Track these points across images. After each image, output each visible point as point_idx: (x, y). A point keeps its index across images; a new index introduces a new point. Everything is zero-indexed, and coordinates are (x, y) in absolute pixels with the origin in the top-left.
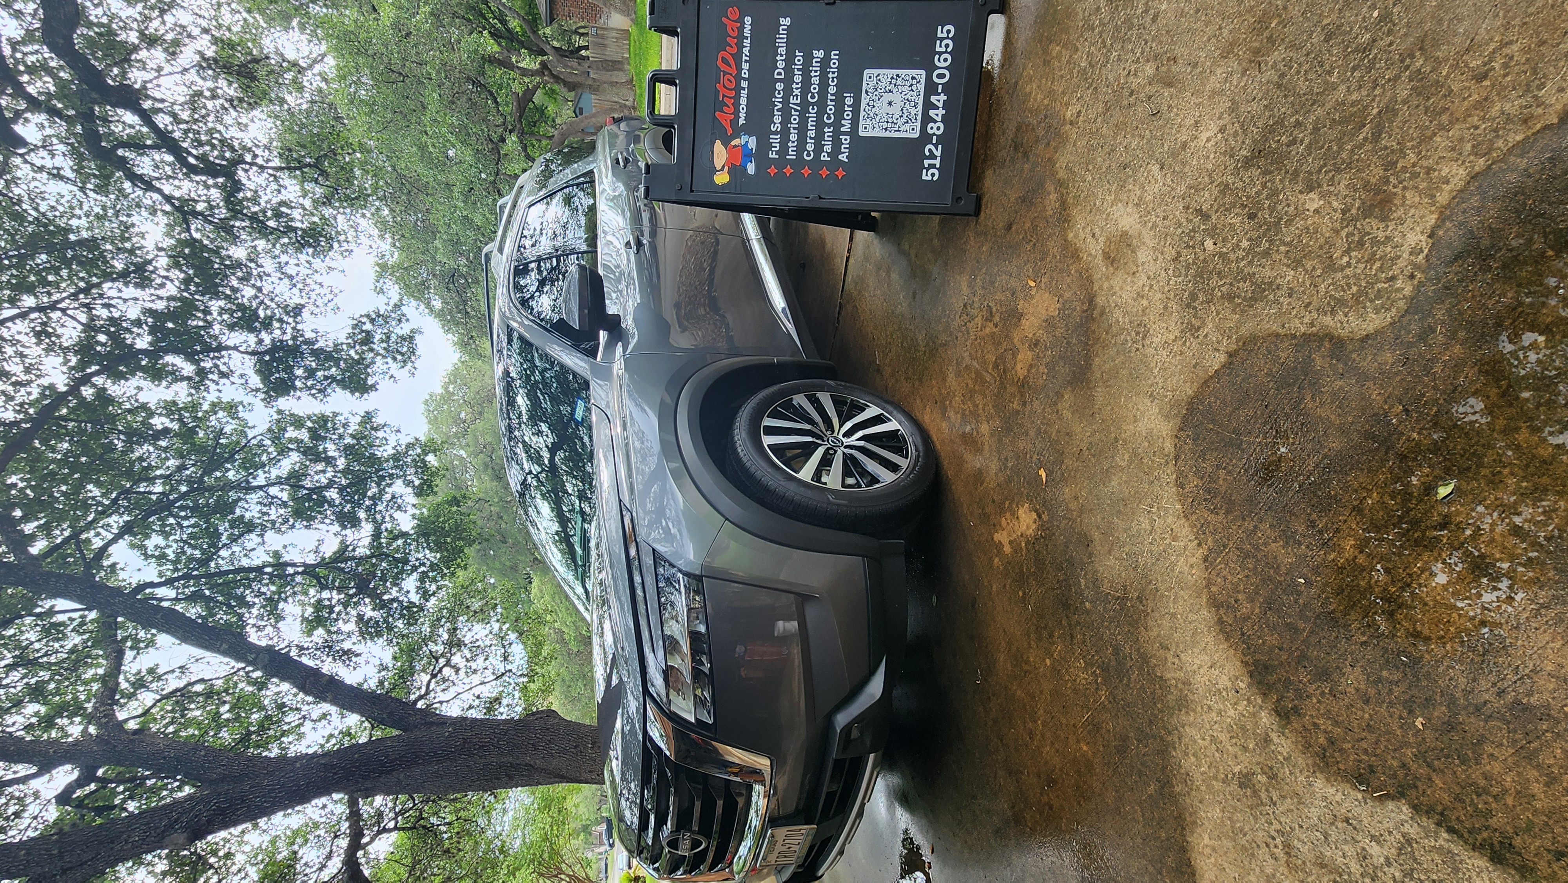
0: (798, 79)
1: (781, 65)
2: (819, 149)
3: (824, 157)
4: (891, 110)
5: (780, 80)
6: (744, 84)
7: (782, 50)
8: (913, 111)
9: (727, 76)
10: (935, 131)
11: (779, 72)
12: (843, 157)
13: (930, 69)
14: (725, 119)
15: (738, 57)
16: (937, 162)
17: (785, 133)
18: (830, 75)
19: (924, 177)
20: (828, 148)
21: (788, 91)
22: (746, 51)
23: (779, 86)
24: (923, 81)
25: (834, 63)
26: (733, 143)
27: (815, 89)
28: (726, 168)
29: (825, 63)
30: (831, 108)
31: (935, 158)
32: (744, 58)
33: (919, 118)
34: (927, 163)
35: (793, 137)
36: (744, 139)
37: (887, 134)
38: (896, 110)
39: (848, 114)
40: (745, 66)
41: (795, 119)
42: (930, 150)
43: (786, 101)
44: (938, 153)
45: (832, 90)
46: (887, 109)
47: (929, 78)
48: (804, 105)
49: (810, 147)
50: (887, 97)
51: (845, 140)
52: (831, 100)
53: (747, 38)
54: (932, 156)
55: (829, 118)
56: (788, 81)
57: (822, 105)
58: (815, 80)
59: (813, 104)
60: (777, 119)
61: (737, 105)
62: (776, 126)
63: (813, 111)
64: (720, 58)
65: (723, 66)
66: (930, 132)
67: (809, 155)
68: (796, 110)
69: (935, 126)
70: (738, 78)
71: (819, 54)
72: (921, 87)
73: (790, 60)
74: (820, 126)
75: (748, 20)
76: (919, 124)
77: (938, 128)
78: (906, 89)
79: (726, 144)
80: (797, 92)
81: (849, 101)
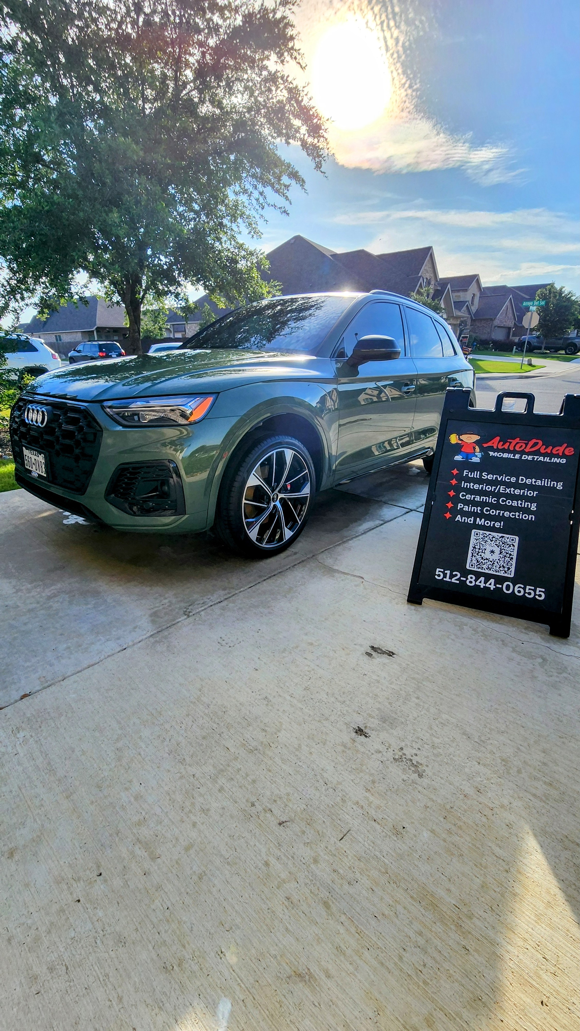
0: (517, 492)
1: (528, 481)
2: (466, 503)
3: (460, 506)
4: (488, 552)
5: (518, 479)
6: (517, 456)
7: (539, 483)
8: (484, 566)
9: (524, 446)
10: (470, 579)
11: (523, 480)
12: (458, 518)
13: (515, 581)
14: (495, 442)
15: (537, 453)
16: (447, 579)
17: (480, 481)
18: (517, 514)
19: (438, 570)
20: (466, 508)
21: (508, 485)
22: (541, 459)
23: (513, 480)
24: (506, 575)
25: (526, 517)
26: (477, 447)
27: (509, 503)
28: (460, 442)
29: (527, 511)
30: (493, 512)
31: (450, 578)
32: (536, 457)
33: (480, 570)
34: (448, 572)
35: (476, 487)
36: (479, 455)
37: (471, 548)
38: (487, 555)
39: (488, 523)
40: (530, 458)
41: (489, 488)
42: (456, 575)
43: (502, 483)
44: (453, 580)
45: (507, 514)
46: (489, 549)
47: (507, 579)
48: (498, 495)
49: (468, 497)
50: (497, 550)
51: (471, 520)
52: (499, 513)
53: (550, 459)
54: (452, 576)
55: (487, 511)
56: (516, 485)
57: (497, 506)
58: (515, 503)
59: (498, 501)
60: (490, 477)
61: (504, 451)
62: (485, 476)
63: (493, 500)
64: (537, 441)
65: (531, 443)
66: (469, 576)
67: (463, 496)
68: (495, 489)
69: (472, 580)
70: (522, 453)
71: (534, 507)
72: (502, 574)
73: (532, 487)
74: (483, 504)
75: (564, 461)
76: (475, 569)
77: (471, 582)
78: (502, 563)
79: (477, 442)
80: (508, 491)
81: (497, 525)
